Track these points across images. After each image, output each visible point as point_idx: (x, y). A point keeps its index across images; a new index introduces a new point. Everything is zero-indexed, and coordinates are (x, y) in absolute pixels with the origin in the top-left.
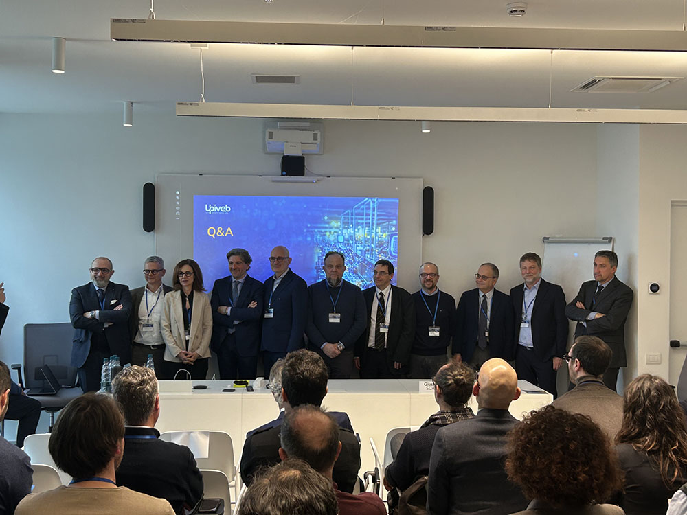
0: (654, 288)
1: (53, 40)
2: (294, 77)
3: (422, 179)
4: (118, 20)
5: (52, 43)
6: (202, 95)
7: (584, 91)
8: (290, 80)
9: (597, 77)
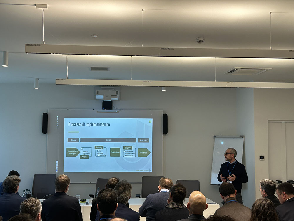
0: (262, 158)
2: (107, 68)
3: (162, 111)
4: (28, 45)
5: (2, 54)
6: (67, 76)
7: (230, 74)
8: (105, 69)
9: (235, 68)
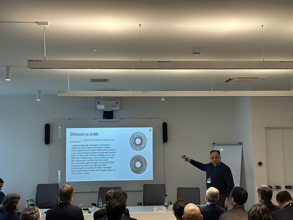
0: (260, 164)
1: (5, 67)
2: (107, 80)
3: (162, 119)
4: (31, 60)
5: (5, 68)
6: (68, 88)
7: (227, 83)
9: (232, 77)
